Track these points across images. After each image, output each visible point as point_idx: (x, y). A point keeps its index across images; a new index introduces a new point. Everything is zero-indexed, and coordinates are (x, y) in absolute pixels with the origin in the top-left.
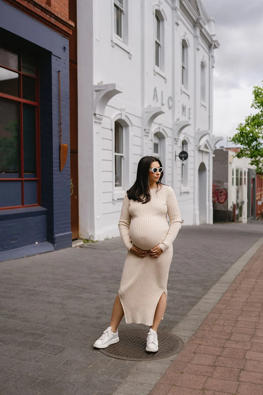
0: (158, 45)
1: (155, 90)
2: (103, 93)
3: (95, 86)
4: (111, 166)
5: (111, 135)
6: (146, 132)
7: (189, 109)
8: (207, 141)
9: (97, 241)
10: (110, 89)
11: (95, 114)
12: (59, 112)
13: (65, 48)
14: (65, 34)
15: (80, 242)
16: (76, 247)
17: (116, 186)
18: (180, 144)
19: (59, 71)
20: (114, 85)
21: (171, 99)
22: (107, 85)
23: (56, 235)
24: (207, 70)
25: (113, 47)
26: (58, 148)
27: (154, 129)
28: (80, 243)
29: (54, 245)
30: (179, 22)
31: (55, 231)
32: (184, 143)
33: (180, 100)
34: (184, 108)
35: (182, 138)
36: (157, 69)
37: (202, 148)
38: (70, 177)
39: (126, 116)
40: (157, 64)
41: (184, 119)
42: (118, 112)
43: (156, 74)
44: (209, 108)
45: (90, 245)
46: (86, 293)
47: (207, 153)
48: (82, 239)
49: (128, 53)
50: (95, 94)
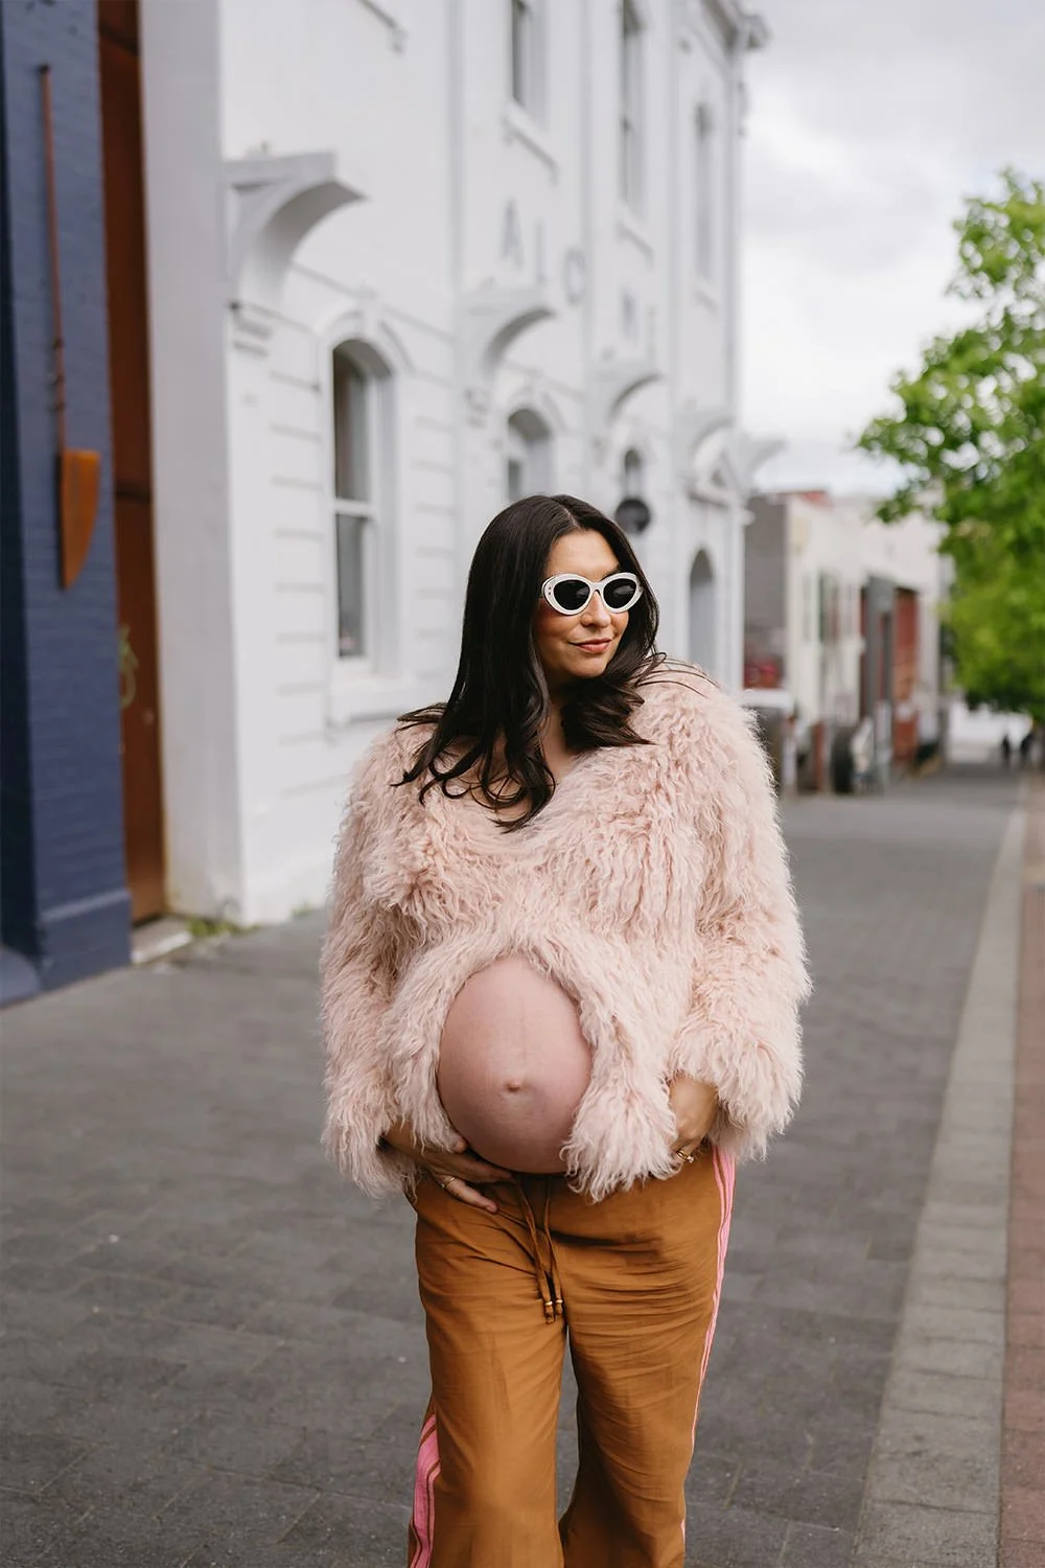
0: (519, 5)
1: (510, 213)
2: (272, 201)
3: (236, 165)
4: (318, 563)
5: (318, 412)
6: (474, 404)
7: (651, 313)
8: (724, 456)
9: (256, 929)
10: (311, 177)
11: (235, 307)
12: (51, 283)
15: (171, 933)
16: (151, 962)
17: (342, 654)
18: (614, 463)
19: (43, 70)
20: (326, 159)
21: (577, 258)
22: (291, 161)
23: (52, 915)
24: (717, 142)
26: (46, 471)
27: (506, 392)
28: (174, 939)
29: (38, 968)
31: (43, 894)
32: (632, 460)
33: (615, 268)
34: (628, 306)
35: (621, 437)
36: (519, 119)
37: (705, 487)
38: (111, 617)
39: (385, 327)
40: (517, 93)
41: (630, 356)
42: (346, 304)
43: (514, 136)
44: (726, 312)
45: (222, 950)
46: (211, 1322)
47: (721, 506)
48: (181, 917)
49: (389, 22)
50: (233, 201)
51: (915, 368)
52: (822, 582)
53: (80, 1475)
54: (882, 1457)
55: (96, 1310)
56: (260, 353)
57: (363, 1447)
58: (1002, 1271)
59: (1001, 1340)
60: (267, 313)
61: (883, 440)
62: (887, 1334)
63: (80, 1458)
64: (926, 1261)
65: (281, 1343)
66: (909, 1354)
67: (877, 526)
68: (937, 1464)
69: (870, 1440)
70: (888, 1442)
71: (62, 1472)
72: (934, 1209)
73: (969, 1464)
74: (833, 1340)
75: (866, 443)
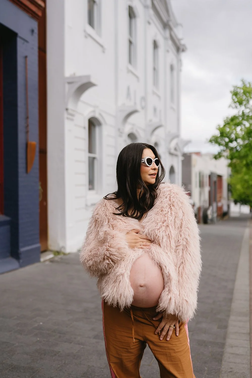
0: (130, 42)
1: (128, 89)
2: (76, 86)
3: (68, 78)
4: (84, 168)
5: (85, 134)
6: (120, 132)
7: (160, 111)
8: (177, 144)
9: (69, 254)
10: (85, 81)
11: (67, 109)
12: (26, 104)
13: (33, 31)
14: (33, 15)
15: (50, 254)
16: (45, 261)
17: (90, 189)
19: (26, 57)
20: (88, 77)
21: (144, 99)
22: (80, 77)
23: (23, 250)
24: (175, 72)
25: (86, 37)
26: (24, 146)
27: (127, 129)
28: (50, 256)
29: (19, 262)
30: (151, 21)
31: (20, 244)
32: (156, 145)
33: (152, 101)
34: (155, 110)
36: (130, 67)
37: (173, 151)
38: (37, 180)
39: (100, 114)
40: (130, 61)
41: (156, 121)
42: (91, 109)
43: (129, 71)
44: (177, 111)
45: (61, 259)
46: (65, 342)
47: (176, 156)
48: (51, 251)
49: (102, 46)
50: (67, 86)
51: (222, 124)
52: (200, 174)
53: (38, 375)
54: (223, 372)
55: (38, 339)
56: (72, 120)
57: (103, 370)
58: (249, 331)
59: (249, 347)
60: (74, 111)
61: (215, 140)
62: (223, 345)
63: (37, 372)
64: (231, 329)
65: (82, 347)
66: (228, 350)
67: (214, 160)
68: (236, 374)
69: (220, 369)
70: (224, 369)
71: (33, 375)
72: (232, 318)
73: (243, 374)
74: (210, 347)
75: (211, 141)
